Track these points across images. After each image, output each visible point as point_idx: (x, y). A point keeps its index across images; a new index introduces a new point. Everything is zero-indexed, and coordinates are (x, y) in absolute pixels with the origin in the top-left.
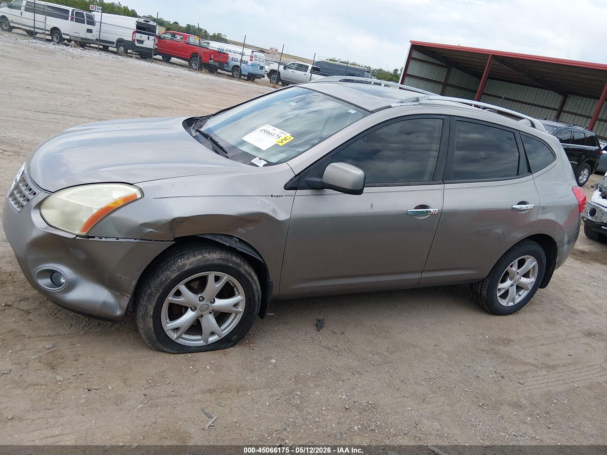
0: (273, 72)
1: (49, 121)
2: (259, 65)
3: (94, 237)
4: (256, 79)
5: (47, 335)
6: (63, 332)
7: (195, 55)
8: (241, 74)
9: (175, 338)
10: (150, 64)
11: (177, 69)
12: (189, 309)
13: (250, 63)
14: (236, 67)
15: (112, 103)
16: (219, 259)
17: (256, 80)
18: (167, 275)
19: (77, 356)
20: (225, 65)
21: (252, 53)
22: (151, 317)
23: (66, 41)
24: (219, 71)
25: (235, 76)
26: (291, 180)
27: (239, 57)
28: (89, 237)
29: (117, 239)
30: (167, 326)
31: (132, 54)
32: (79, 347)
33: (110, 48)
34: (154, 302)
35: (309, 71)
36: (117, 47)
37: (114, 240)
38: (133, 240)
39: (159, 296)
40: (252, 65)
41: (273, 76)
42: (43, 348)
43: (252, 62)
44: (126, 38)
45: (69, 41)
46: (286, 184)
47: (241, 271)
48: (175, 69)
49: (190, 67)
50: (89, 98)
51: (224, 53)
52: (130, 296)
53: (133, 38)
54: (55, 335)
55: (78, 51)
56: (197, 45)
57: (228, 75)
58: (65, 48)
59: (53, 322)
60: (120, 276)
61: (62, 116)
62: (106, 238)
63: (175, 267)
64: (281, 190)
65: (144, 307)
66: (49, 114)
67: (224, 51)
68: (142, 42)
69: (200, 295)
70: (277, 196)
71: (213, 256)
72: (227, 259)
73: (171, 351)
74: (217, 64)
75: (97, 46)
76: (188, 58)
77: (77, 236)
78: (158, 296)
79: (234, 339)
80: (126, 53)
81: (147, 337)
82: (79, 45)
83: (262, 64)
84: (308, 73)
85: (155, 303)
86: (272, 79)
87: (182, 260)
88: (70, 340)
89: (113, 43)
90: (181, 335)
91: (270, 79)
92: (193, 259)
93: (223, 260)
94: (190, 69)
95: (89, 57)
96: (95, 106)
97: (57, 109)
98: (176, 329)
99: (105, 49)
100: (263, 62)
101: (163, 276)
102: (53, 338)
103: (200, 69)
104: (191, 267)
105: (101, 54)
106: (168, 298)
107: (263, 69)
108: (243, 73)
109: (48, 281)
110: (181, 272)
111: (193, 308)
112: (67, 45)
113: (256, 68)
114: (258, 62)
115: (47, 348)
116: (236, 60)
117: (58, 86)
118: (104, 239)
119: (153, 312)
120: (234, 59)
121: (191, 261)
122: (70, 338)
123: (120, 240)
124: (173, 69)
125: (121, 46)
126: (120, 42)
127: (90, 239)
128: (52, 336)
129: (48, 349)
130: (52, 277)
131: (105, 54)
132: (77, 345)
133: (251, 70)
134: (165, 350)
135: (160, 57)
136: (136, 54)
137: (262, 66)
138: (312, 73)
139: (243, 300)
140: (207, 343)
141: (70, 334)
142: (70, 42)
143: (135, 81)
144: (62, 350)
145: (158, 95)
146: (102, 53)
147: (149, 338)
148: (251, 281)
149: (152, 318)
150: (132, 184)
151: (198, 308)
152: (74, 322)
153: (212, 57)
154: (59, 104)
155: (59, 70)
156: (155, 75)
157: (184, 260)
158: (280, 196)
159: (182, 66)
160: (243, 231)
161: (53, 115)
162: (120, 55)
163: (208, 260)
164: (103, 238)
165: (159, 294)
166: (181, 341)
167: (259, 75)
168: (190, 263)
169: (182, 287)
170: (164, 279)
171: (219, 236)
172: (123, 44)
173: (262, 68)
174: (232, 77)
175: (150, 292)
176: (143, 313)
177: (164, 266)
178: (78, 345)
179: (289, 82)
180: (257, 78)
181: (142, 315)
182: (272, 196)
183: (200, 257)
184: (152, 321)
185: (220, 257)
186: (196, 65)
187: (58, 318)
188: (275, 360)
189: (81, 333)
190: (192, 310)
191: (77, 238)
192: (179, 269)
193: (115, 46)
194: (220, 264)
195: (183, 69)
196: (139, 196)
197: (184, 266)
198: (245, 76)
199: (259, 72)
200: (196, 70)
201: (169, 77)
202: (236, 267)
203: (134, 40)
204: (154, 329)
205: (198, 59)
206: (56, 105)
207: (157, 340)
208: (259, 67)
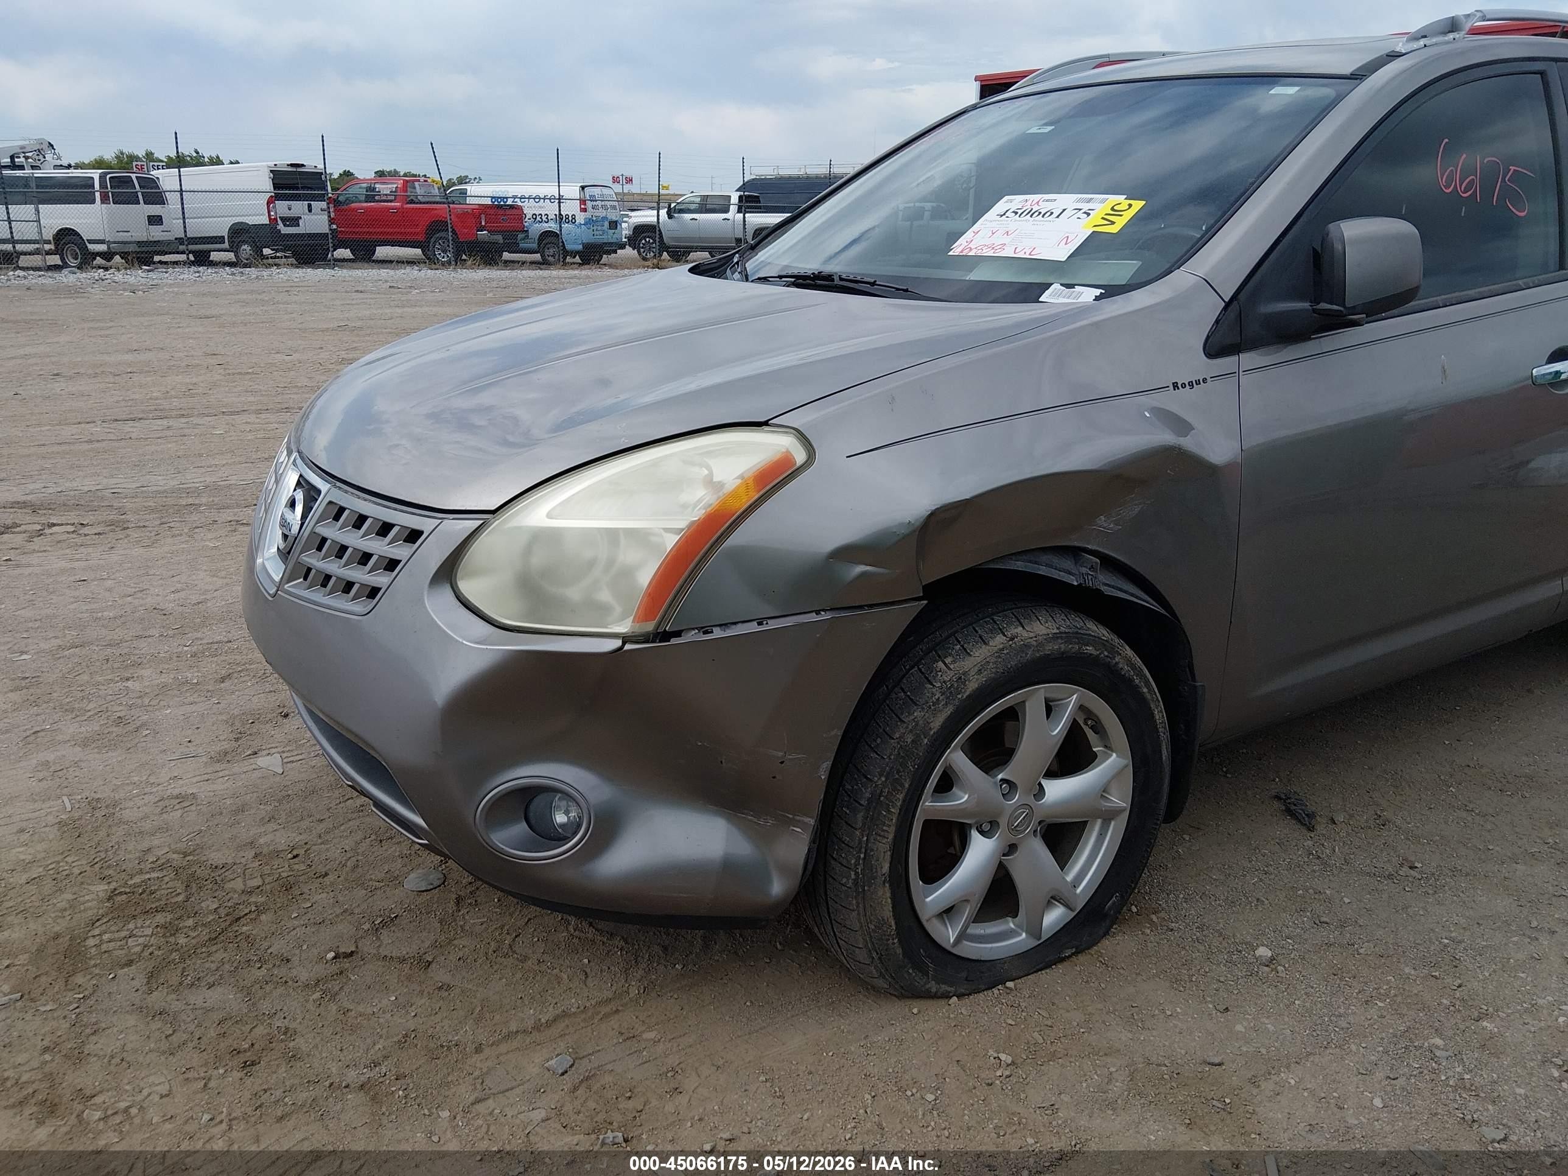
0: (641, 230)
1: (158, 436)
2: (605, 218)
3: (678, 634)
4: (605, 256)
5: (530, 1023)
6: (573, 1003)
7: (437, 226)
8: (566, 253)
9: (952, 941)
10: (329, 272)
11: (403, 271)
12: (975, 834)
13: (581, 218)
14: (549, 238)
15: (290, 370)
16: (1055, 637)
17: (605, 258)
18: (917, 725)
19: (669, 1075)
20: (521, 236)
21: (582, 193)
22: (884, 882)
23: (99, 261)
24: (506, 256)
25: (551, 259)
26: (1217, 322)
27: (551, 209)
28: (666, 636)
29: (760, 624)
30: (926, 903)
31: (275, 257)
32: (656, 1042)
33: (215, 256)
34: (889, 826)
35: (733, 209)
36: (234, 248)
37: (753, 627)
38: (813, 617)
39: (904, 801)
40: (589, 222)
41: (643, 241)
42: (547, 1074)
43: (588, 215)
44: (251, 220)
45: (108, 256)
46: (1208, 337)
47: (1121, 666)
48: (397, 272)
49: (430, 260)
50: (225, 369)
51: (512, 207)
52: (812, 822)
53: (269, 215)
54: (555, 1020)
55: (138, 276)
56: (433, 200)
57: (532, 263)
58: (102, 274)
59: (519, 975)
60: (781, 754)
61: (183, 420)
62: (723, 626)
63: (934, 692)
64: (1199, 365)
65: (860, 852)
66: (148, 422)
67: (510, 202)
68: (294, 221)
69: (1000, 777)
70: (1191, 384)
71: (1035, 629)
72: (1077, 633)
73: (949, 989)
74: (499, 238)
75: (183, 257)
76: (421, 238)
77: (626, 639)
78: (899, 804)
79: (1110, 909)
80: (258, 259)
81: (874, 955)
82: (135, 260)
83: (613, 216)
84: (733, 215)
85: (892, 829)
86: (642, 250)
87: (948, 660)
88: (614, 1022)
89: (220, 239)
90: (966, 927)
91: (639, 252)
92: (980, 654)
93: (1066, 637)
94: (433, 266)
95: (171, 284)
96: (251, 384)
97: (161, 407)
98: (948, 913)
99: (202, 259)
100: (614, 207)
101: (902, 731)
102: (555, 1030)
103: (457, 261)
104: (983, 678)
105: (198, 272)
106: (924, 803)
107: (616, 228)
108: (568, 247)
109: (521, 828)
110: (957, 702)
111: (986, 827)
112: (106, 269)
113: (599, 228)
114: (601, 213)
115: (560, 1072)
116: (544, 218)
117: (129, 357)
118: (718, 633)
119: (891, 864)
120: (538, 218)
121: (979, 660)
122: (606, 1016)
123: (773, 625)
124: (392, 272)
125: (244, 242)
126: (239, 233)
127: (674, 641)
128: (549, 1024)
129: (563, 1074)
130: (531, 815)
131: (209, 271)
132: (646, 1036)
133: (589, 236)
134: (934, 990)
135: (345, 253)
136: (286, 257)
137: (614, 219)
138: (746, 212)
139: (1126, 766)
140: (1040, 938)
141: (599, 1003)
142: (109, 261)
143: (316, 314)
144: (609, 1067)
145: (390, 333)
146: (201, 269)
147: (880, 958)
148: (1148, 696)
149: (887, 885)
150: (766, 423)
151: (1003, 822)
152: (586, 961)
153: (483, 224)
154: (158, 394)
155: (112, 324)
156: (357, 291)
157: (954, 662)
158: (1198, 383)
159: (411, 262)
160: (1112, 526)
161: (159, 422)
162: (246, 266)
163: (1027, 646)
164: (714, 629)
165: (901, 797)
166: (971, 950)
167: (611, 244)
168: (976, 669)
169: (957, 758)
170: (909, 740)
171: (1045, 558)
172: (244, 237)
173: (614, 225)
174: (544, 263)
175: (872, 794)
176: (856, 873)
177: (894, 696)
178: (651, 1035)
179: (692, 247)
180: (609, 253)
181: (856, 882)
182: (1175, 386)
183: (999, 641)
184: (888, 895)
185: (1056, 631)
186: (444, 251)
187: (525, 959)
188: (1267, 946)
189: (634, 992)
190: (982, 833)
191: (628, 647)
192: (949, 692)
193: (226, 245)
194: (1063, 653)
195: (417, 268)
196: (800, 457)
197: (962, 679)
198: (573, 254)
199: (610, 236)
200: (449, 263)
201: (392, 289)
202: (1106, 653)
203: (274, 221)
204: (896, 923)
205: (450, 234)
206: (151, 399)
207: (906, 961)
208: (606, 224)
